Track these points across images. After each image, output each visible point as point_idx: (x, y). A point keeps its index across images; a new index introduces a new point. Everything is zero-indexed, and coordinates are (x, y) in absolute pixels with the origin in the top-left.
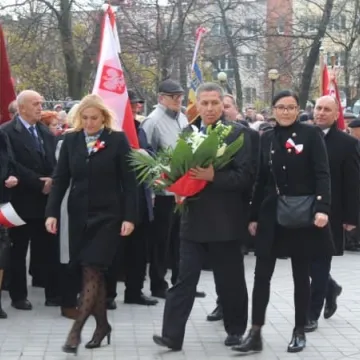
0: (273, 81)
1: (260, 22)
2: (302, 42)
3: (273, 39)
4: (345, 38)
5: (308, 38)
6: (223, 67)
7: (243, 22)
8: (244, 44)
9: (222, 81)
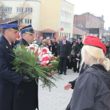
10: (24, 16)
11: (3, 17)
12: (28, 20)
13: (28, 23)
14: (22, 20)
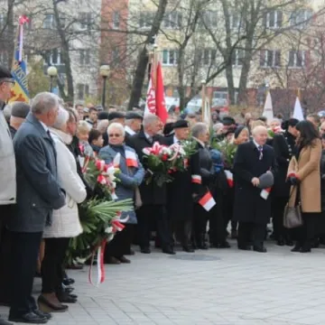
0: (105, 77)
1: (94, 16)
2: (135, 38)
3: (106, 33)
4: (179, 35)
5: (141, 33)
6: (55, 61)
7: (76, 15)
8: (76, 38)
9: (52, 76)
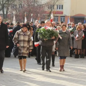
10: (56, 2)
11: (35, 4)
12: (60, 6)
13: (60, 8)
14: (53, 6)
